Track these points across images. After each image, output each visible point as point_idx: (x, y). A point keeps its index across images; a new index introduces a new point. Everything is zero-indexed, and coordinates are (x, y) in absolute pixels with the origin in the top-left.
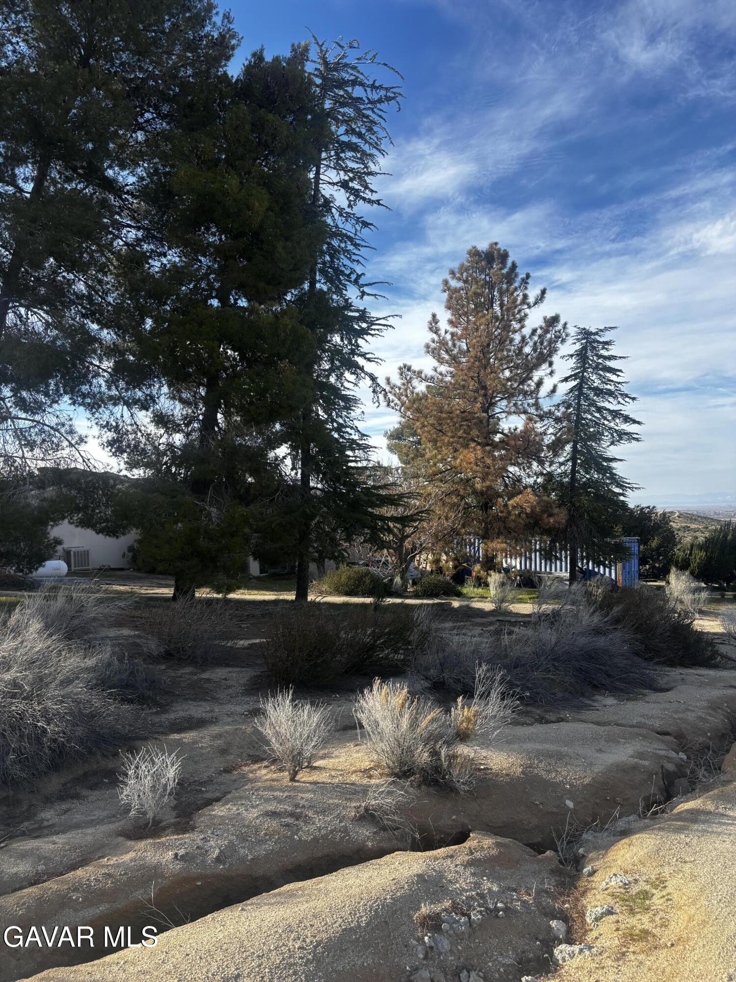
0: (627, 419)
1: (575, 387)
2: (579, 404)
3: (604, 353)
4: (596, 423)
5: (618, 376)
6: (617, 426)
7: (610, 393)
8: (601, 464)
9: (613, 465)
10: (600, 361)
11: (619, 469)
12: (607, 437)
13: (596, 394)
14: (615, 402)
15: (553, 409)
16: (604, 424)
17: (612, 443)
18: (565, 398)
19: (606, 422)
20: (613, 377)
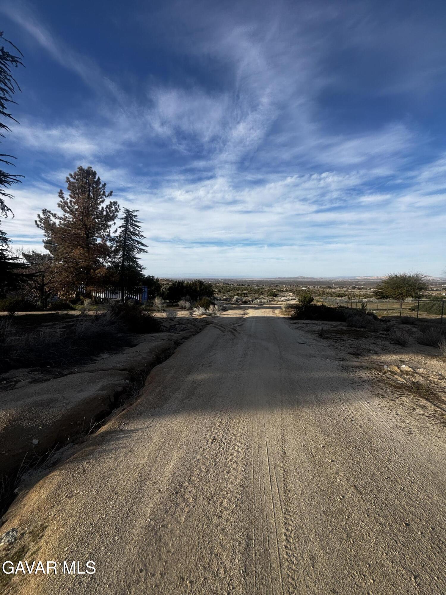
0: (143, 244)
1: (124, 230)
2: (125, 237)
3: (135, 219)
4: (132, 245)
5: (140, 228)
6: (139, 246)
7: (137, 235)
8: (133, 260)
9: (137, 260)
10: (133, 222)
11: (140, 262)
12: (136, 250)
13: (132, 234)
14: (138, 238)
15: (115, 237)
16: (134, 245)
17: (138, 253)
18: (120, 234)
19: (135, 245)
20: (138, 229)
